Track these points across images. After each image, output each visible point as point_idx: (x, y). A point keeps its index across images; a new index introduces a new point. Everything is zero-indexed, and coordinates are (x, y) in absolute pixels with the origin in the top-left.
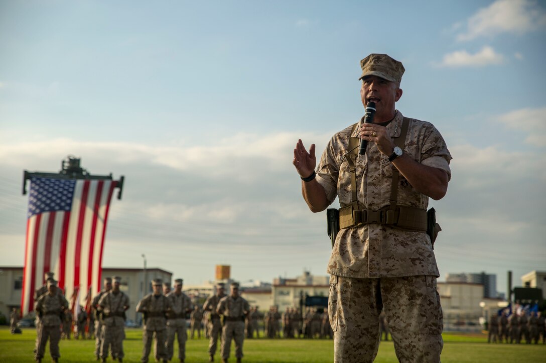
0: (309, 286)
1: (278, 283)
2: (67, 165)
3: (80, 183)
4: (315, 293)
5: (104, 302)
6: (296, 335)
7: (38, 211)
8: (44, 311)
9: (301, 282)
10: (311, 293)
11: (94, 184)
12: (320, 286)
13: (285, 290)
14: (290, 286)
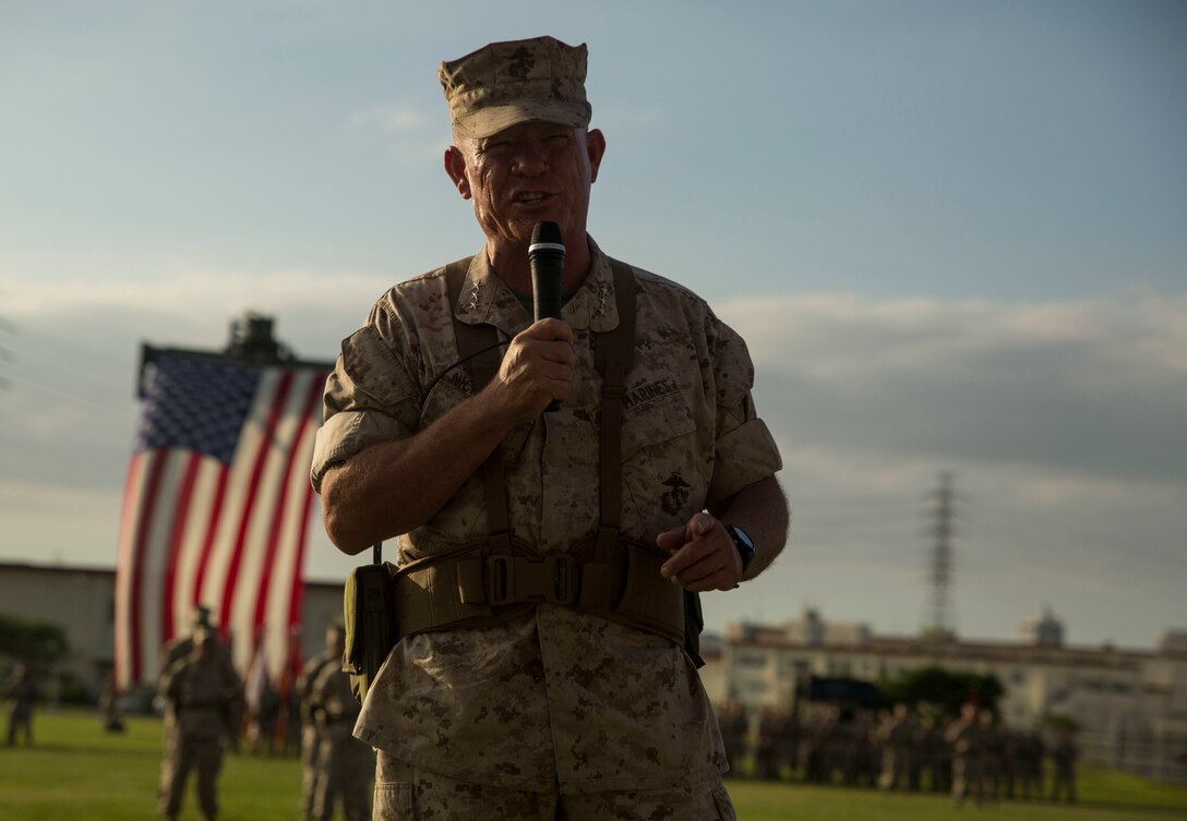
0: (816, 645)
1: (738, 634)
2: (242, 333)
3: (270, 378)
4: (831, 665)
5: (330, 683)
6: (785, 771)
7: (162, 440)
8: (187, 698)
9: (797, 637)
10: (820, 666)
11: (303, 380)
12: (840, 648)
13: (755, 652)
14: (768, 645)
